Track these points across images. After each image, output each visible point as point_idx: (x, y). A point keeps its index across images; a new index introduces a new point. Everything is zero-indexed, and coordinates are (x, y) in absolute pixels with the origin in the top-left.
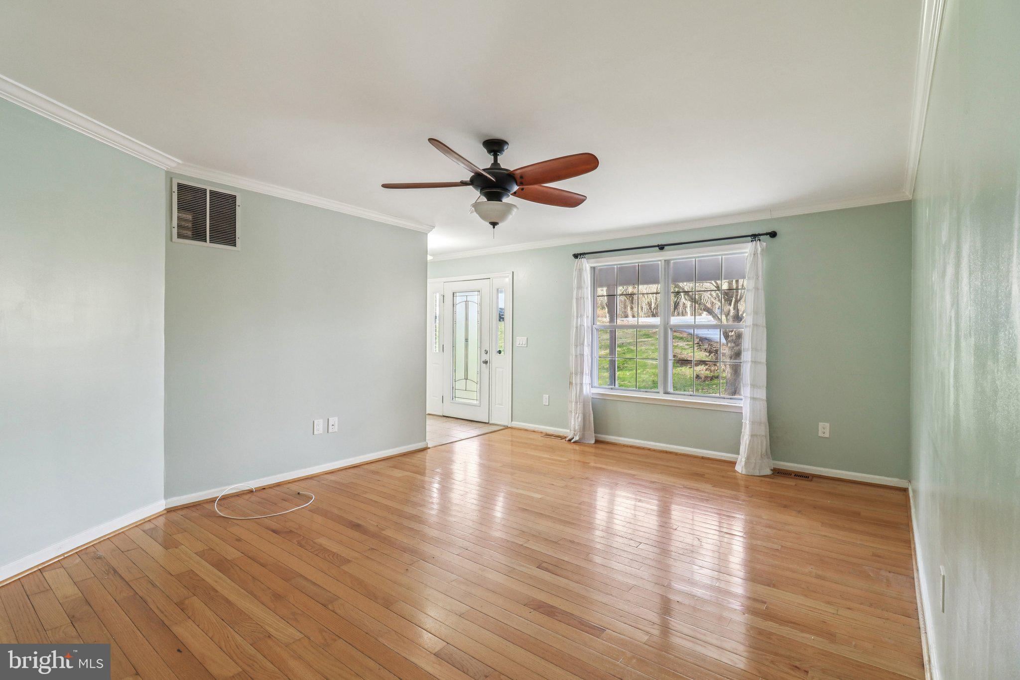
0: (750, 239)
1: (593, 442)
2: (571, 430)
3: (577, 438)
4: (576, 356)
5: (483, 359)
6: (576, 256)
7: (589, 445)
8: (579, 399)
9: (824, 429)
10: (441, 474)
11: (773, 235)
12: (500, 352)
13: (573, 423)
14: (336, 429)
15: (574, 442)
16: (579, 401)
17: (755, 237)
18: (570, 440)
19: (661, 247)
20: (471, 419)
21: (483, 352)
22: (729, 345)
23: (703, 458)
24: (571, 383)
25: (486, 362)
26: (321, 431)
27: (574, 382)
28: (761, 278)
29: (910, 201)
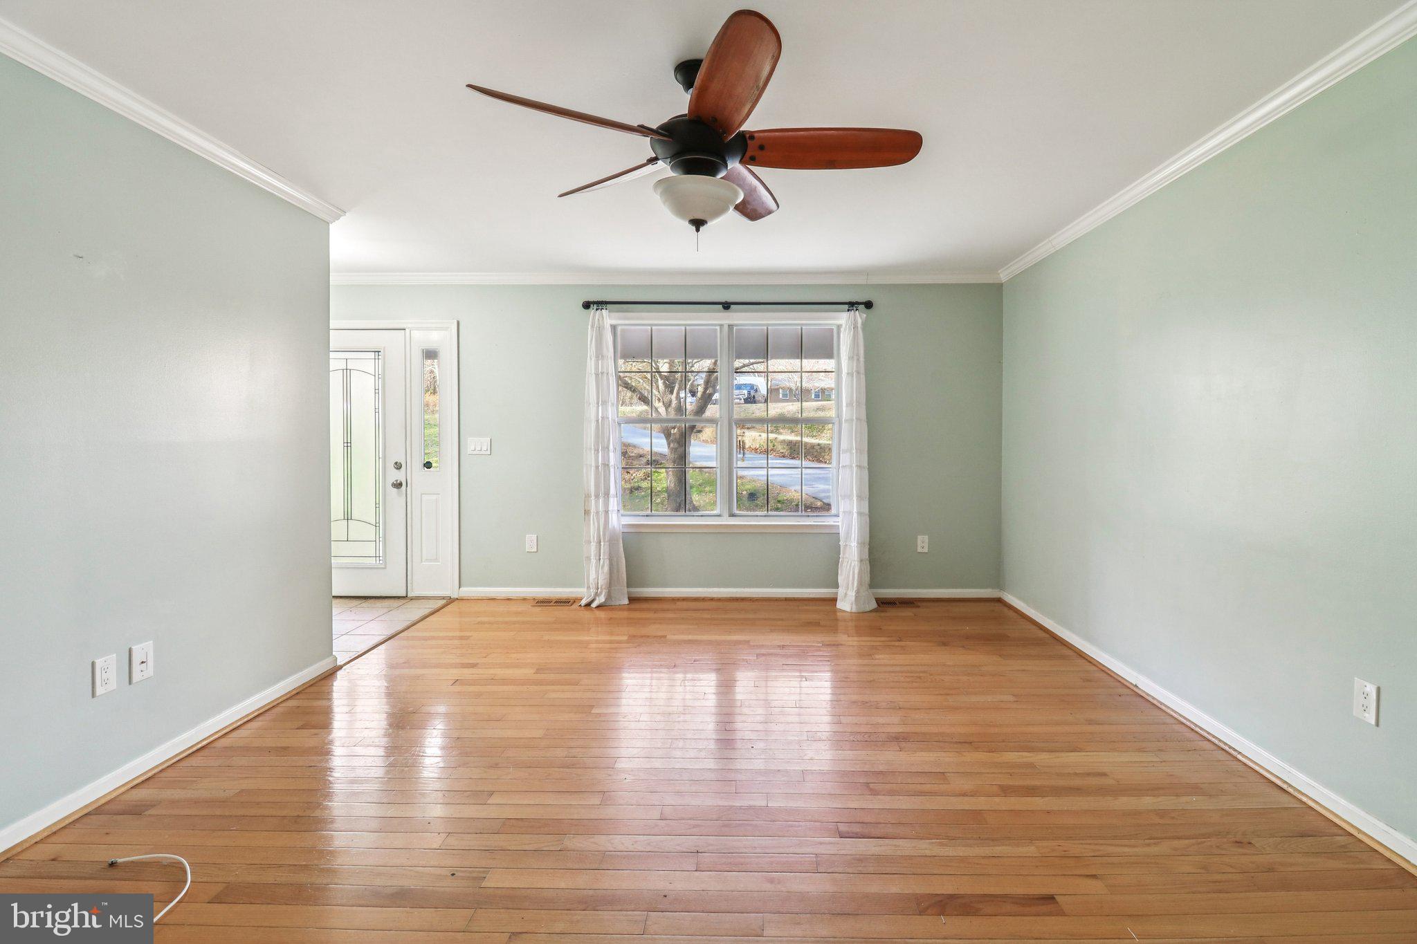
0: (846, 307)
1: (626, 602)
2: (589, 588)
3: (601, 599)
4: (597, 467)
5: (391, 480)
6: (587, 305)
7: (621, 608)
8: (604, 535)
9: (923, 543)
10: (446, 715)
11: (869, 305)
12: (428, 465)
13: (593, 575)
14: (150, 670)
15: (598, 607)
16: (604, 539)
17: (852, 305)
18: (588, 605)
19: (727, 306)
20: (362, 595)
21: (391, 465)
22: (672, 445)
23: (786, 599)
24: (587, 512)
25: (398, 485)
26: (113, 685)
27: (593, 510)
28: (862, 359)
29: (1001, 285)
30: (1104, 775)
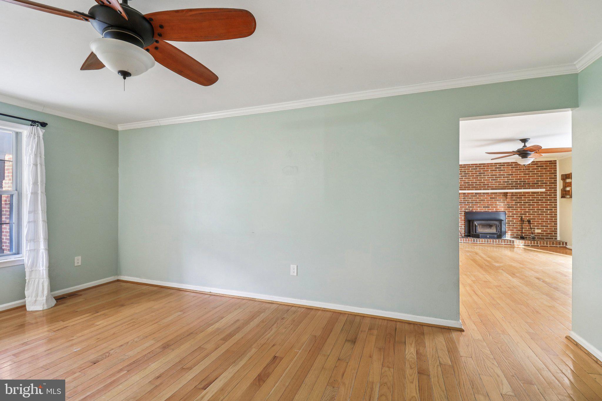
0: (30, 123)
9: (78, 260)
11: (43, 125)
17: (33, 122)
28: (43, 157)
29: (118, 131)
30: (238, 320)
